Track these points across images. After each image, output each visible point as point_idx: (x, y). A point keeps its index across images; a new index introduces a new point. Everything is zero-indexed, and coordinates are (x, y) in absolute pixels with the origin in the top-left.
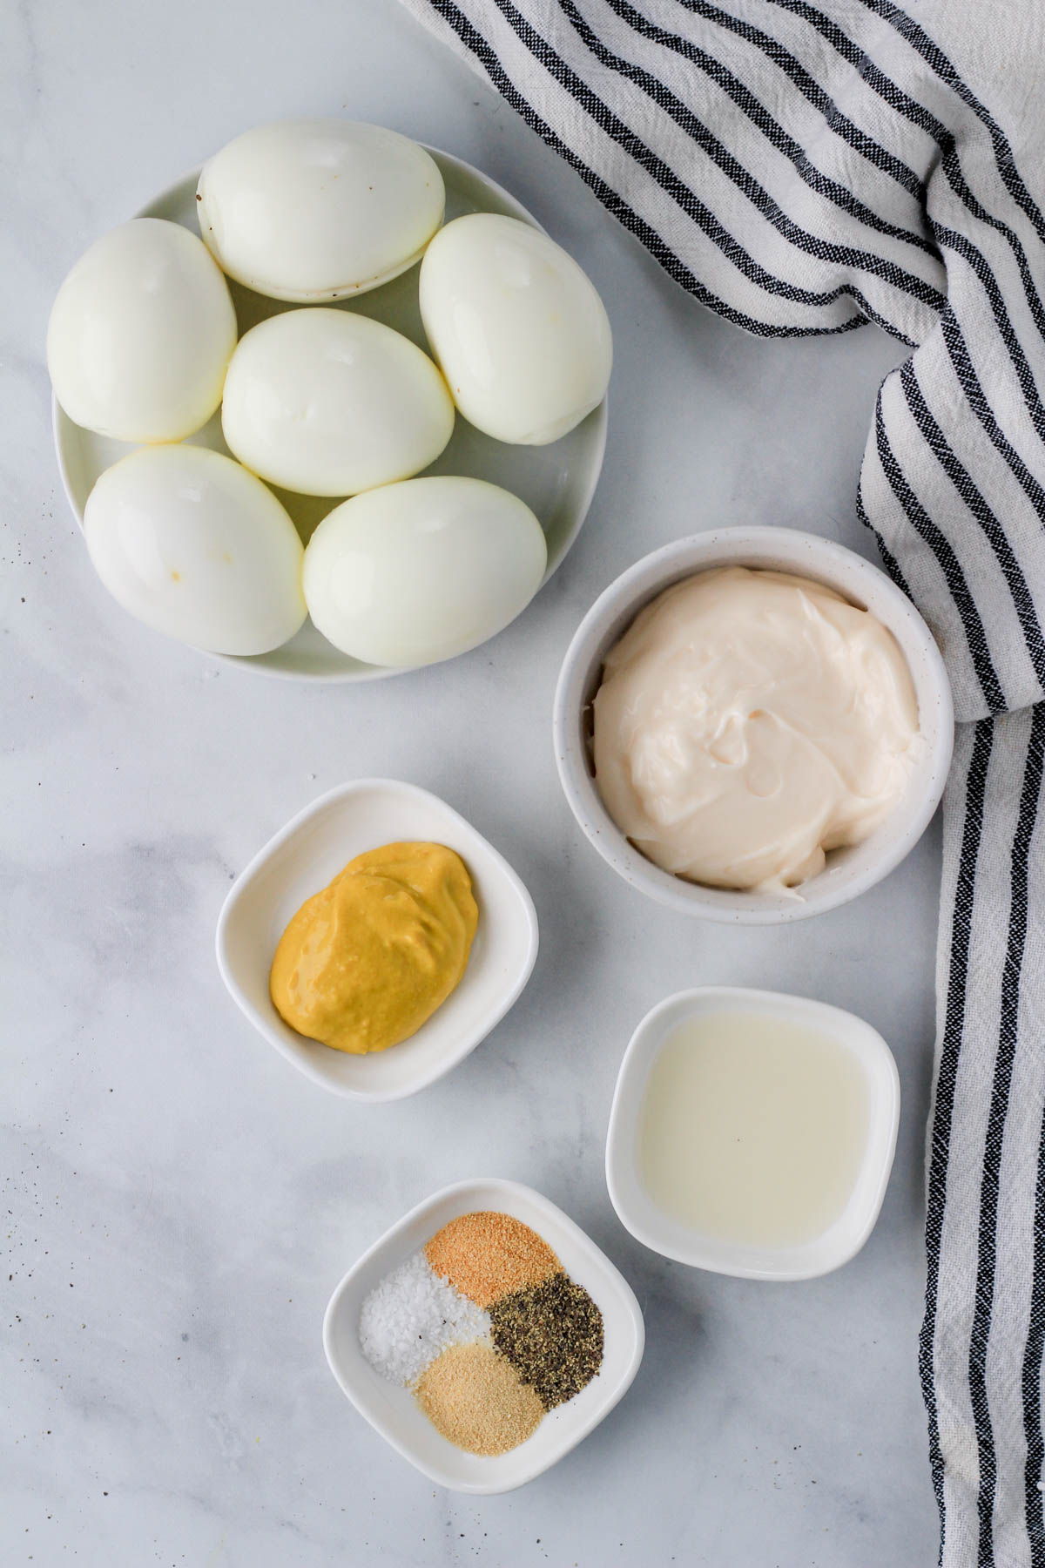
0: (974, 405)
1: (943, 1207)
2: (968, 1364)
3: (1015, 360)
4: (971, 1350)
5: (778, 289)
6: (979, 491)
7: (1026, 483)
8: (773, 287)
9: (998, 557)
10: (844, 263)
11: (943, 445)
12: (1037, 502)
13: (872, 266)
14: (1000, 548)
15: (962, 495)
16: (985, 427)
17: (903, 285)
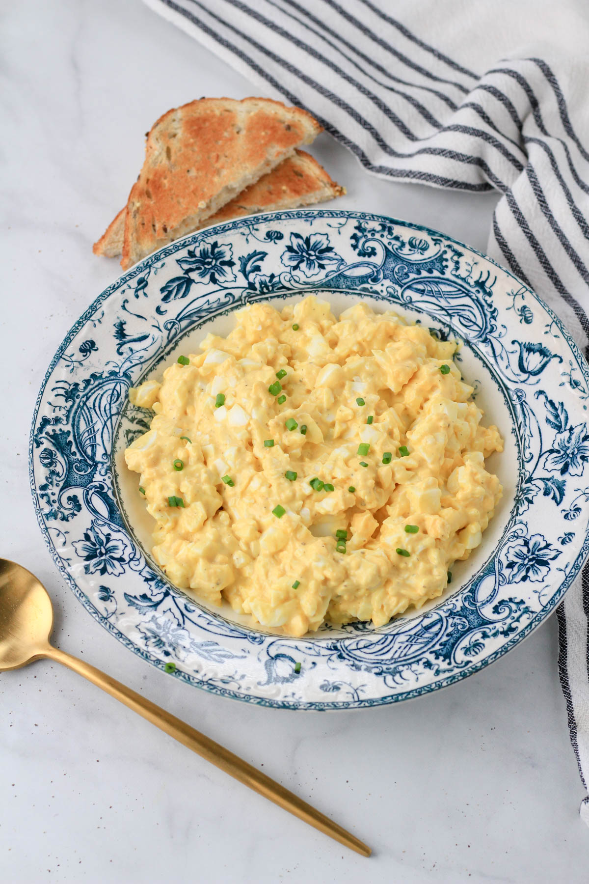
5: (450, 155)
6: (547, 257)
7: (570, 254)
8: (447, 154)
10: (482, 138)
13: (494, 143)
14: (559, 287)
15: (539, 259)
17: (508, 157)
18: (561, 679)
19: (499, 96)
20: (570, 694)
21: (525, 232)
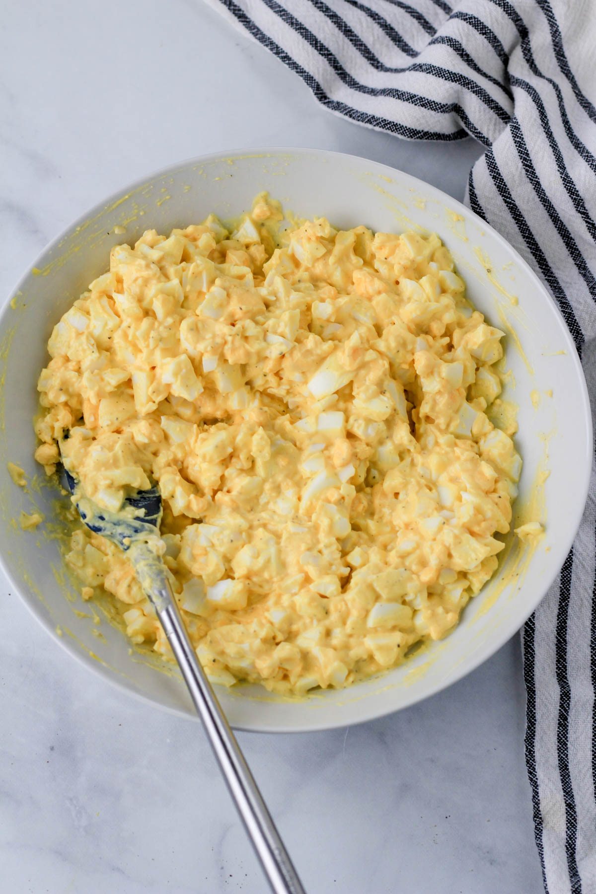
0: (528, 174)
1: (534, 657)
2: (557, 758)
3: (553, 147)
4: (558, 749)
5: (420, 102)
6: (531, 230)
7: (559, 228)
8: (417, 101)
9: (542, 272)
10: (459, 84)
11: (509, 197)
12: (565, 239)
13: (474, 88)
14: (544, 267)
15: (521, 232)
16: (534, 189)
17: (490, 105)
18: (528, 762)
19: (482, 29)
20: (536, 782)
21: (506, 202)
